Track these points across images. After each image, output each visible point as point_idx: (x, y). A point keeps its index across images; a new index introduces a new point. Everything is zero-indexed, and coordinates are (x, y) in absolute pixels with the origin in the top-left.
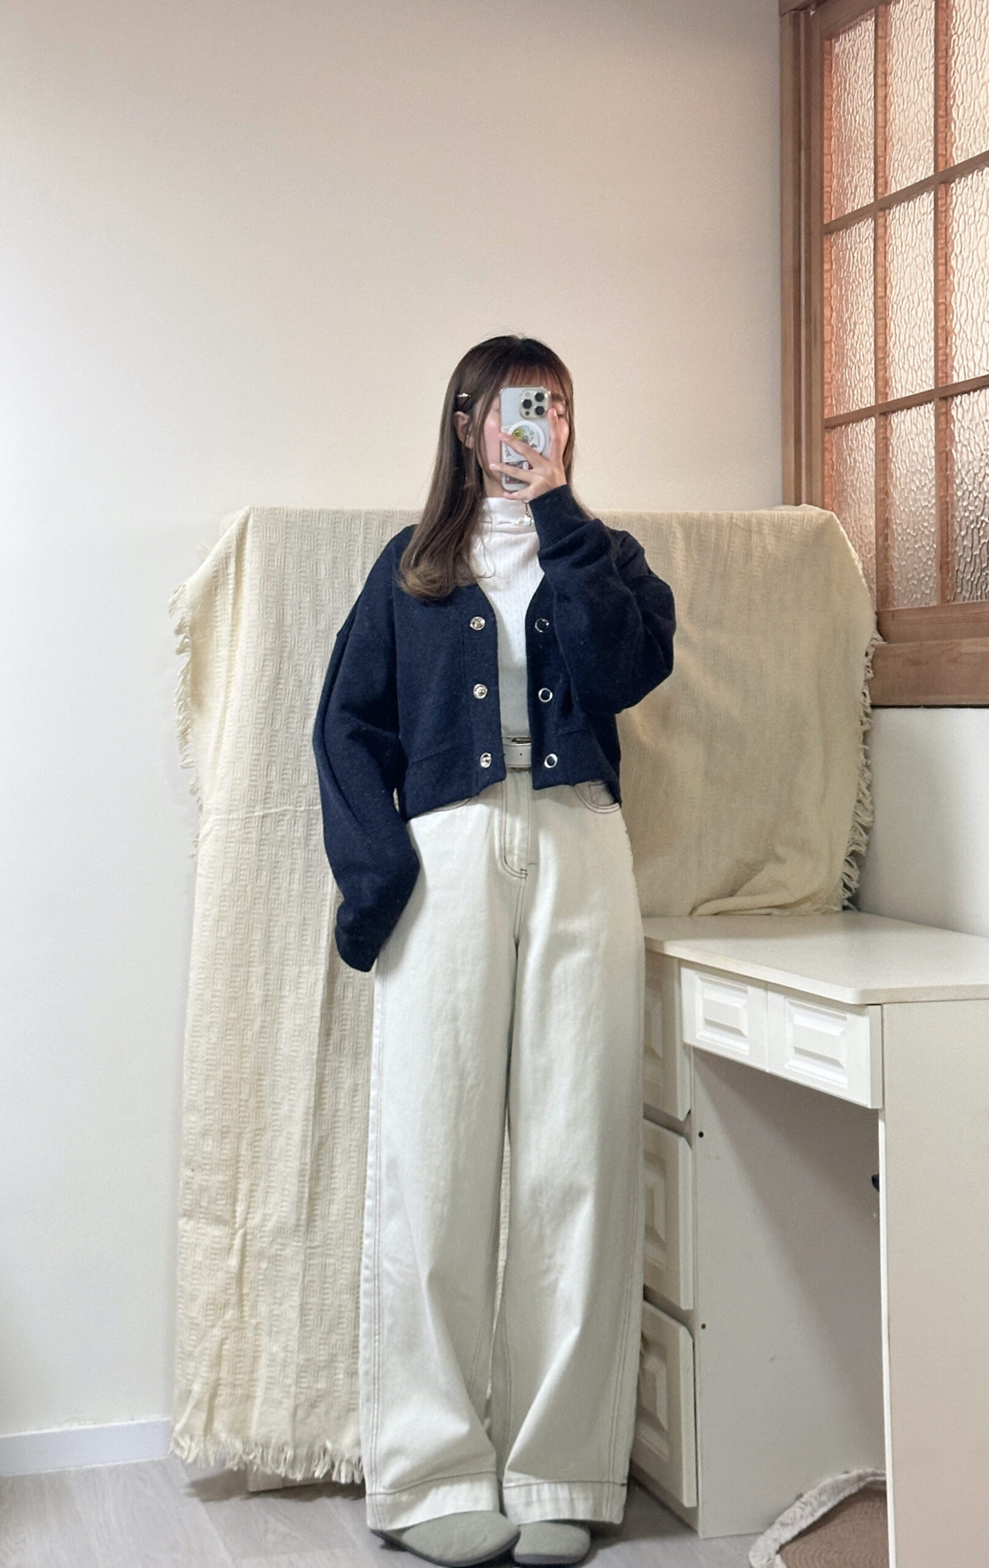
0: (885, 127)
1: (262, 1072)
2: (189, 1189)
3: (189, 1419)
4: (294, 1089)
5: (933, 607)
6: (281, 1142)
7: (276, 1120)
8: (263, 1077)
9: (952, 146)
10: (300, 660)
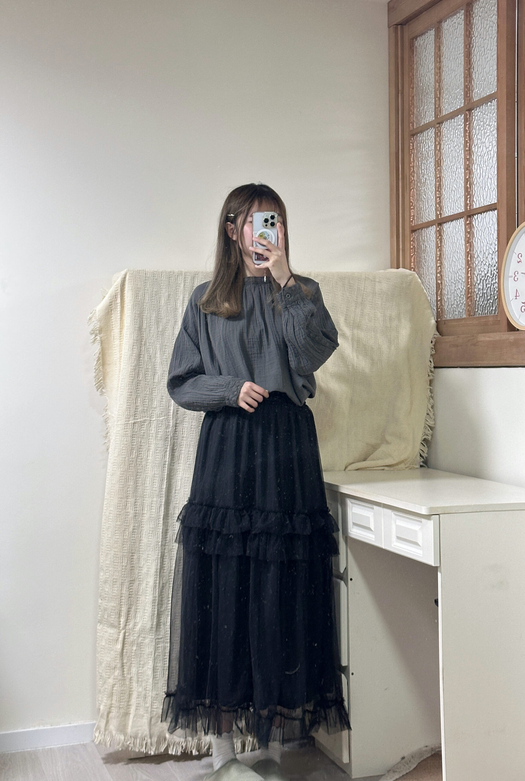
0: (440, 82)
1: (133, 552)
2: (100, 609)
5: (464, 318)
6: (143, 586)
7: (140, 575)
8: (133, 555)
9: (473, 92)
10: (150, 346)
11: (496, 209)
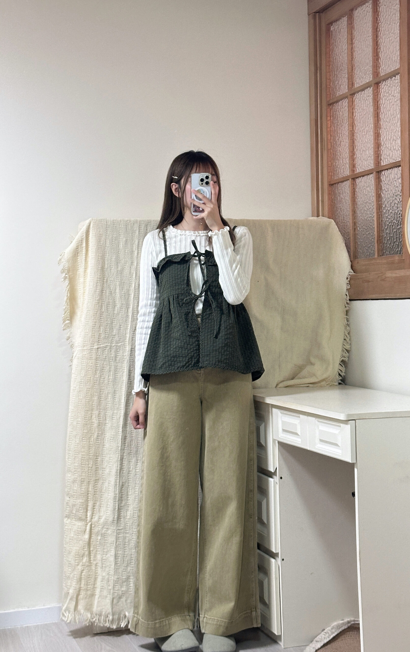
0: (352, 60)
1: (98, 455)
2: (68, 505)
3: (68, 604)
4: (111, 462)
6: (106, 484)
7: (104, 475)
8: (98, 457)
9: (379, 68)
10: (111, 283)
11: (400, 166)
